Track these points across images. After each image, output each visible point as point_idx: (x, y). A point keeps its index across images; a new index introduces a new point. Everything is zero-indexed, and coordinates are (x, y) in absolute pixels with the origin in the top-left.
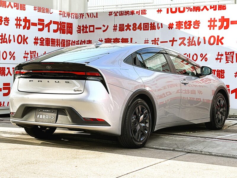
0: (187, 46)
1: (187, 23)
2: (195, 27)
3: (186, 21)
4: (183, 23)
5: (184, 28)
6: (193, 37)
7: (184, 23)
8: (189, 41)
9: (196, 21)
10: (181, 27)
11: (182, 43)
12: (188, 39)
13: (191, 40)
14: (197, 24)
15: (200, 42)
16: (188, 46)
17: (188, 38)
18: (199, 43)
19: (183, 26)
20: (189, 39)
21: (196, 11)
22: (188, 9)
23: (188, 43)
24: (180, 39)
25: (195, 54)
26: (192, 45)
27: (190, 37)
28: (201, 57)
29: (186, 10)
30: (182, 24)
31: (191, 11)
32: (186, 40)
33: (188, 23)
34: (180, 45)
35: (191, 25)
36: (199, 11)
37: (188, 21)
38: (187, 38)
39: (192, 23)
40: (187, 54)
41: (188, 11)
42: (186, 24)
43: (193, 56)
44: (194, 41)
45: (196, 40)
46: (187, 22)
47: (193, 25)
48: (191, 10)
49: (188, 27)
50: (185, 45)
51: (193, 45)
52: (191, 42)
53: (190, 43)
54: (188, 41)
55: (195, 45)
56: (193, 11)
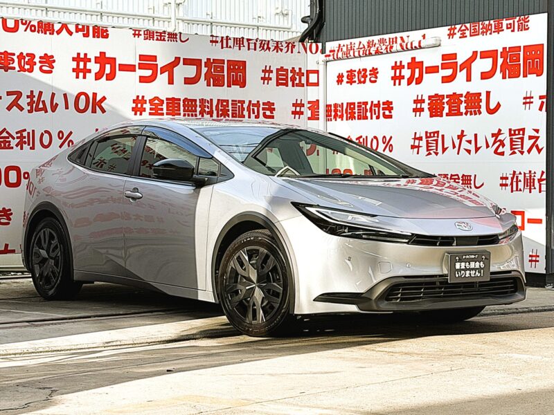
0: (25, 111)
1: (24, 58)
2: (44, 68)
3: (22, 53)
4: (15, 58)
5: (18, 69)
6: (41, 93)
7: (18, 57)
8: (32, 100)
9: (46, 55)
10: (11, 65)
11: (15, 103)
12: (28, 97)
13: (35, 99)
14: (48, 61)
15: (57, 105)
16: (30, 111)
17: (29, 94)
18: (54, 107)
19: (16, 65)
20: (31, 96)
21: (45, 33)
22: (25, 26)
23: (28, 104)
24: (9, 94)
25: (46, 132)
26: (38, 110)
27: (32, 92)
28: (60, 139)
29: (22, 27)
30: (13, 60)
31: (34, 31)
32: (24, 96)
33: (27, 59)
34: (9, 108)
35: (35, 64)
36: (50, 34)
37: (28, 55)
38: (26, 93)
39: (37, 60)
40: (28, 131)
41: (25, 30)
42: (23, 61)
43: (42, 135)
44: (43, 102)
45: (46, 98)
46: (25, 55)
47: (38, 65)
48: (33, 28)
49: (27, 67)
50: (21, 109)
51: (41, 110)
52: (36, 104)
53: (34, 105)
54: (29, 100)
55: (46, 111)
56: (38, 32)
